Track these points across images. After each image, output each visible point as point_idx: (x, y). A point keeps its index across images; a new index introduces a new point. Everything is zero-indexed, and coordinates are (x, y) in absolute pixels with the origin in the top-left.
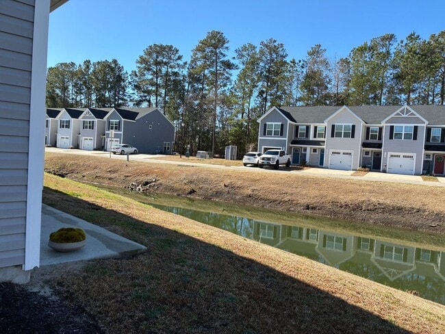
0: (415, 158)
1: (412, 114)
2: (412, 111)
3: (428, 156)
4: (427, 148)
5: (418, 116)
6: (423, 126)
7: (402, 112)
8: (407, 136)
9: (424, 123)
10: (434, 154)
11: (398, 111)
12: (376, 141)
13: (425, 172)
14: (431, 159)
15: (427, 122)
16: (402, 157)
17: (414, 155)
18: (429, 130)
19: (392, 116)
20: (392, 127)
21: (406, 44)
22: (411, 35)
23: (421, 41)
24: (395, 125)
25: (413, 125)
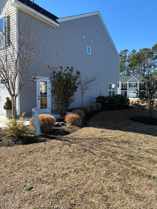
2: (135, 79)
4: (140, 89)
5: (137, 80)
6: (138, 83)
7: (132, 79)
8: (134, 86)
11: (131, 79)
12: (125, 88)
15: (139, 82)
16: (133, 92)
18: (140, 84)
19: (130, 80)
20: (130, 84)
21: (132, 54)
22: (133, 50)
23: (137, 52)
24: (131, 83)
25: (136, 83)
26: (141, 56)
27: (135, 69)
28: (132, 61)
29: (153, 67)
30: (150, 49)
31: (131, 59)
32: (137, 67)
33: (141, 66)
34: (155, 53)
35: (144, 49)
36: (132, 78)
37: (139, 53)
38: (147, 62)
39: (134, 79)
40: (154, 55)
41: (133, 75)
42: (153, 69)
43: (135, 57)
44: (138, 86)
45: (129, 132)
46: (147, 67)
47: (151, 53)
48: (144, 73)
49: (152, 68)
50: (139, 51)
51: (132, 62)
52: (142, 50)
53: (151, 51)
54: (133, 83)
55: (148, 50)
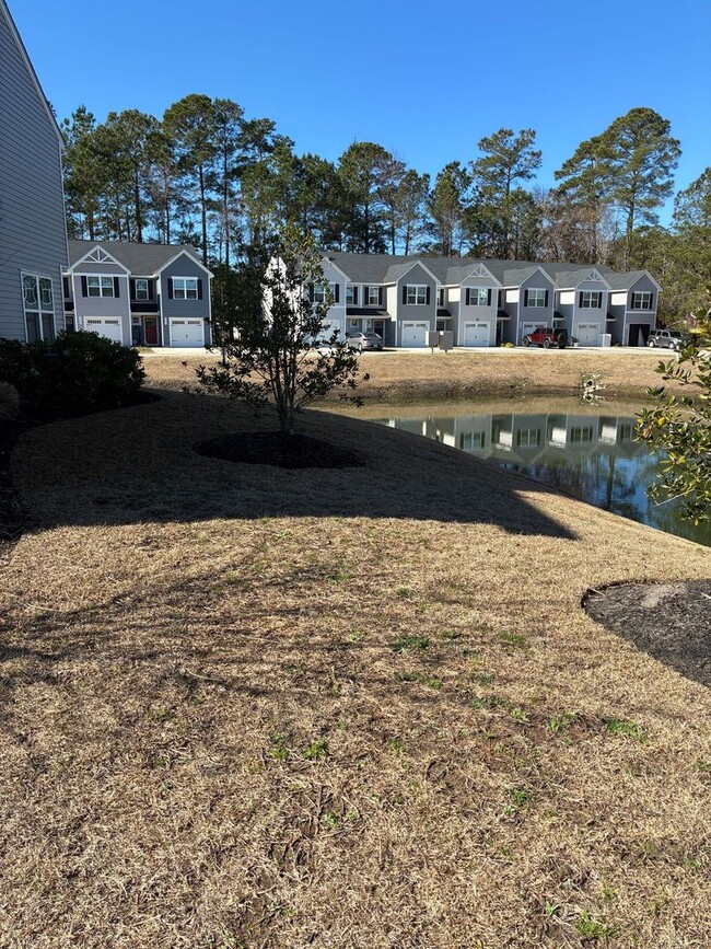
0: (120, 323)
1: (108, 260)
2: (109, 255)
3: (135, 319)
4: (134, 308)
5: (117, 262)
6: (126, 276)
7: (95, 255)
8: (107, 292)
9: (125, 273)
10: (142, 317)
11: (89, 254)
13: (135, 342)
14: (140, 324)
15: (129, 272)
16: (103, 322)
17: (119, 319)
18: (132, 282)
19: (82, 261)
20: (84, 278)
21: (74, 128)
22: (80, 111)
23: (96, 125)
24: (88, 275)
25: (112, 276)
26: (119, 150)
27: (97, 209)
28: (82, 165)
29: (174, 207)
30: (154, 119)
31: (73, 152)
32: (107, 200)
33: (122, 197)
34: (180, 143)
35: (128, 115)
36: (93, 251)
37: (109, 132)
38: (150, 182)
39: (102, 256)
40: (177, 151)
41: (89, 238)
42: (176, 216)
43: (91, 149)
44: (125, 289)
45: (273, 520)
46: (150, 205)
47: (162, 138)
48: (140, 234)
49: (172, 213)
50: (106, 121)
51: (79, 170)
52: (119, 115)
53: (161, 131)
54: (100, 276)
55: (148, 123)
